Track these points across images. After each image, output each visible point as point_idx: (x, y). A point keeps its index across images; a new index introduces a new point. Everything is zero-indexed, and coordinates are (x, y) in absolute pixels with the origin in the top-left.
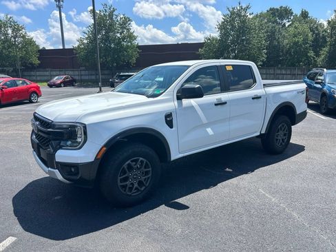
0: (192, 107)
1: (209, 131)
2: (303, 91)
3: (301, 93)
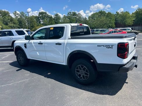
1: (38, 53)
2: (109, 46)
3: (104, 46)
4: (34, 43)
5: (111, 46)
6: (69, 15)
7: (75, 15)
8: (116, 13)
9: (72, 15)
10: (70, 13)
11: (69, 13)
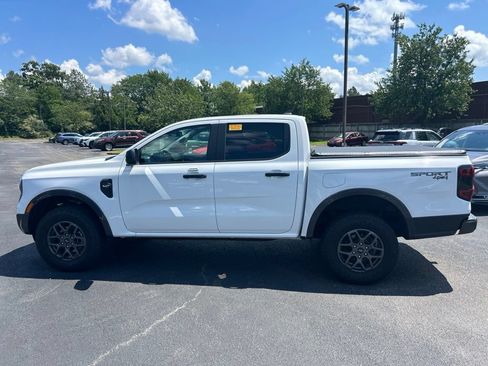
0: (144, 176)
1: (176, 211)
2: (440, 174)
3: (427, 174)
4: (157, 175)
5: (444, 175)
6: (29, 73)
7: (57, 76)
8: (200, 85)
9: (41, 74)
10: (34, 65)
11: (31, 67)
